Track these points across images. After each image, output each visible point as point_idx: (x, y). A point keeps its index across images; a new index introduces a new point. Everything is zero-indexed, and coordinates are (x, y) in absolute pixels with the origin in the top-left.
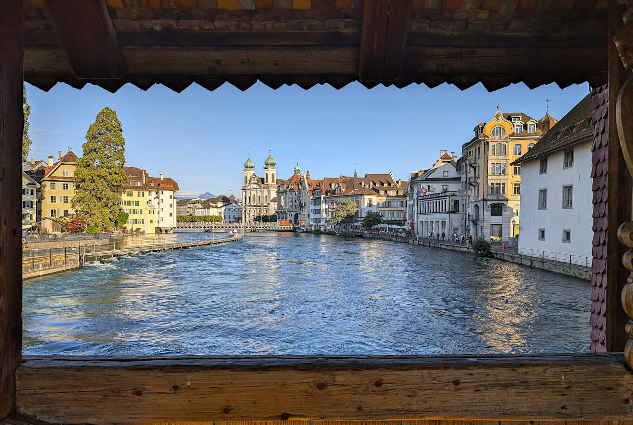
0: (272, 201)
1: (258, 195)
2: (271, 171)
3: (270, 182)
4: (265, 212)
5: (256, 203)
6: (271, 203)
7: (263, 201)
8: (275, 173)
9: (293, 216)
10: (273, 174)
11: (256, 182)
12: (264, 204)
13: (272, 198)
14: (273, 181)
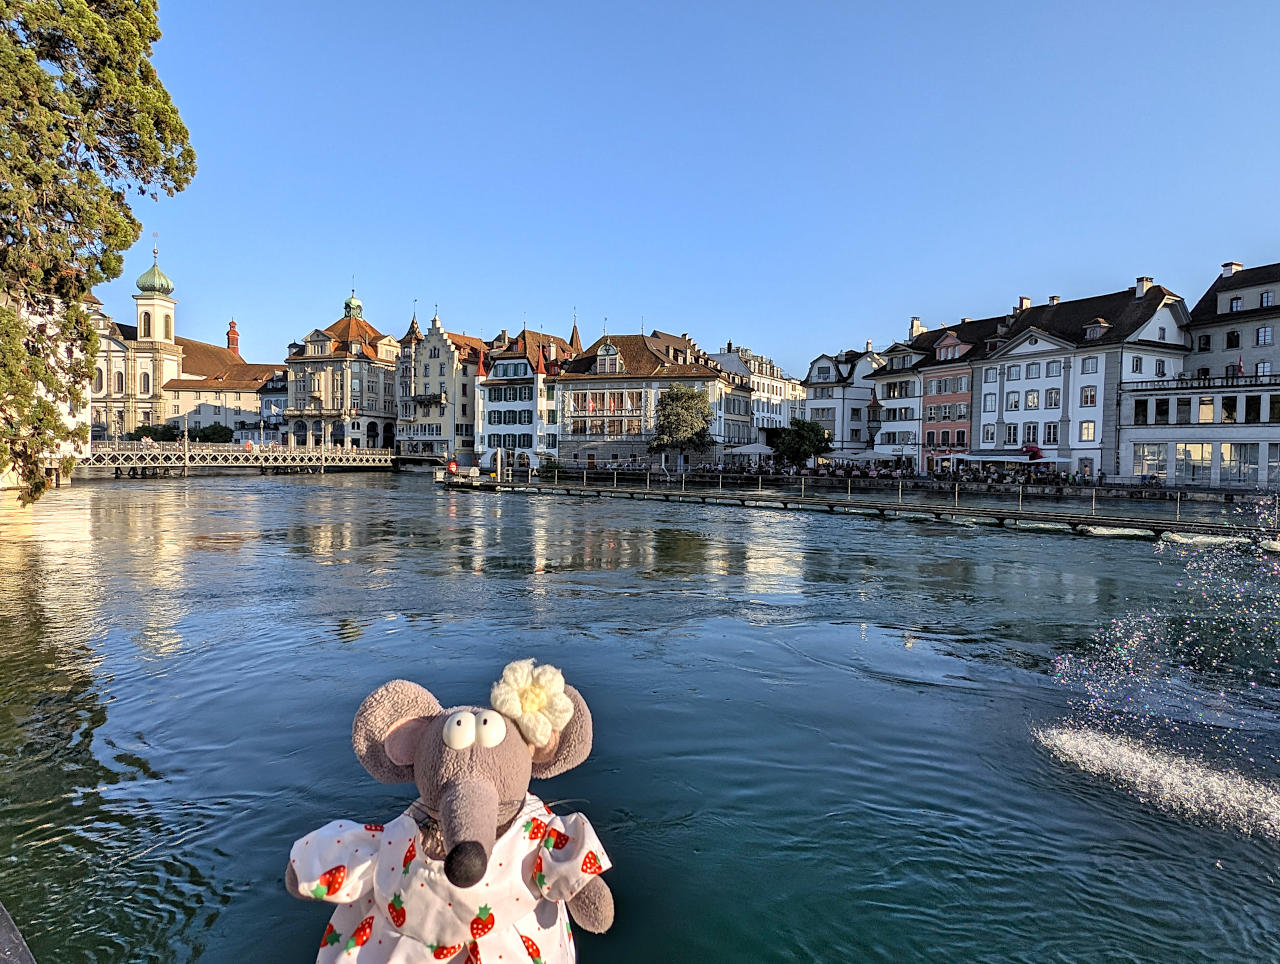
0: (167, 387)
1: (114, 371)
2: (159, 308)
3: (158, 334)
4: (141, 417)
5: (104, 392)
6: (164, 393)
7: (136, 387)
8: (172, 314)
9: (364, 428)
10: (167, 316)
11: (107, 332)
12: (139, 396)
13: (165, 380)
14: (167, 336)
